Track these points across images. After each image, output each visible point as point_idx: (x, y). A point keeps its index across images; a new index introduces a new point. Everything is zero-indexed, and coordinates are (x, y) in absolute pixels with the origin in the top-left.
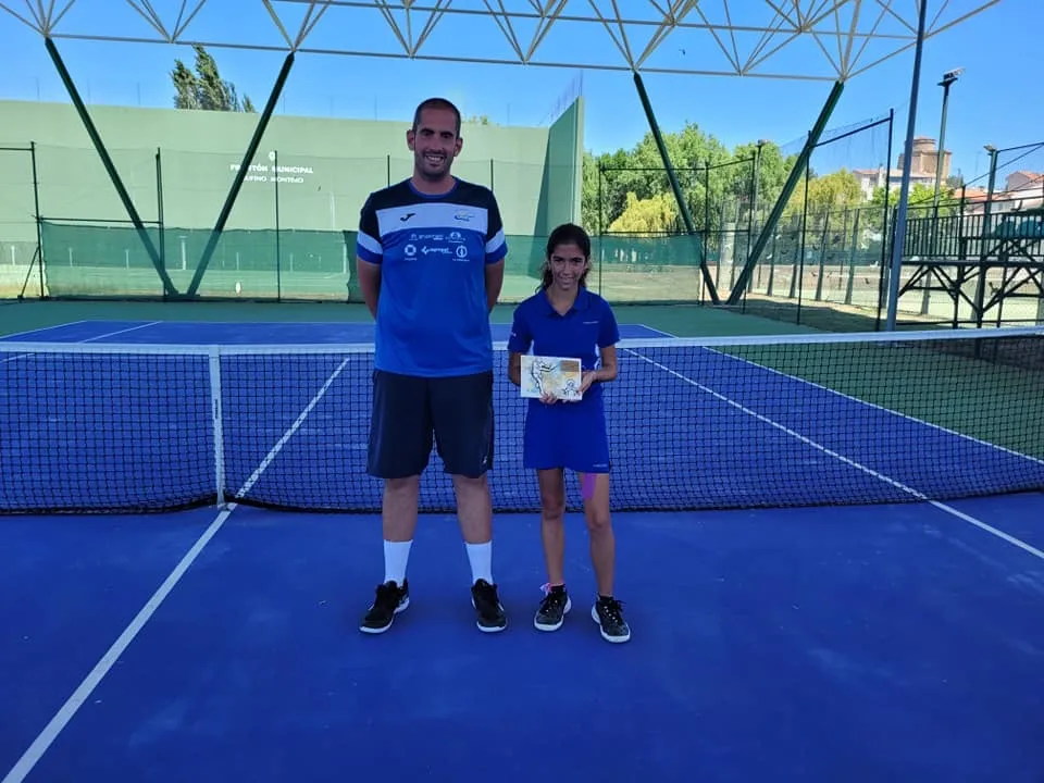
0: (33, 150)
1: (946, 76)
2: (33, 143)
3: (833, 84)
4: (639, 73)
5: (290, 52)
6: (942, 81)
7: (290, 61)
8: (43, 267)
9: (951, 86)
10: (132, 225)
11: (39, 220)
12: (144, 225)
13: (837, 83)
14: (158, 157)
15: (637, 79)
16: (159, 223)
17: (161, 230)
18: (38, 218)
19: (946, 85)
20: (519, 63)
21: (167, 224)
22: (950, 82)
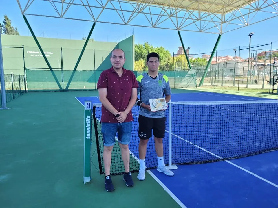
0: (23, 48)
1: (250, 34)
2: (23, 46)
3: (219, 35)
4: (179, 31)
5: (94, 22)
6: (249, 35)
7: (94, 24)
8: (26, 83)
9: (252, 36)
10: (49, 70)
11: (25, 68)
12: (53, 69)
13: (220, 34)
14: (61, 50)
15: (179, 32)
16: (62, 69)
17: (62, 71)
18: (24, 68)
19: (250, 36)
20: (152, 27)
21: (64, 70)
22: (251, 35)
